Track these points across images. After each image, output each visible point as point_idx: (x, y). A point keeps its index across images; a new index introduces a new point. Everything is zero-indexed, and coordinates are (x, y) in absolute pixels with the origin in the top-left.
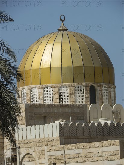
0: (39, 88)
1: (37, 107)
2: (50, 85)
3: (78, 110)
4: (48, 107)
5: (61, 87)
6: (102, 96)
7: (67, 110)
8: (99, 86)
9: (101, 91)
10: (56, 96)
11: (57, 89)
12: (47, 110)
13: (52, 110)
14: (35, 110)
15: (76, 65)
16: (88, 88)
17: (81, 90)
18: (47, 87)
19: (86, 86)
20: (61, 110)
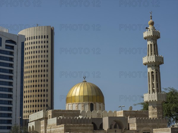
0: (71, 104)
1: (57, 111)
2: (75, 103)
3: (76, 113)
4: (62, 111)
5: (79, 104)
6: (96, 107)
7: (71, 112)
8: (95, 103)
9: (96, 105)
10: (77, 108)
11: (77, 105)
12: (62, 112)
13: (64, 112)
14: (56, 112)
15: (85, 95)
16: (90, 104)
17: (87, 105)
18: (74, 104)
19: (89, 103)
20: (68, 112)
